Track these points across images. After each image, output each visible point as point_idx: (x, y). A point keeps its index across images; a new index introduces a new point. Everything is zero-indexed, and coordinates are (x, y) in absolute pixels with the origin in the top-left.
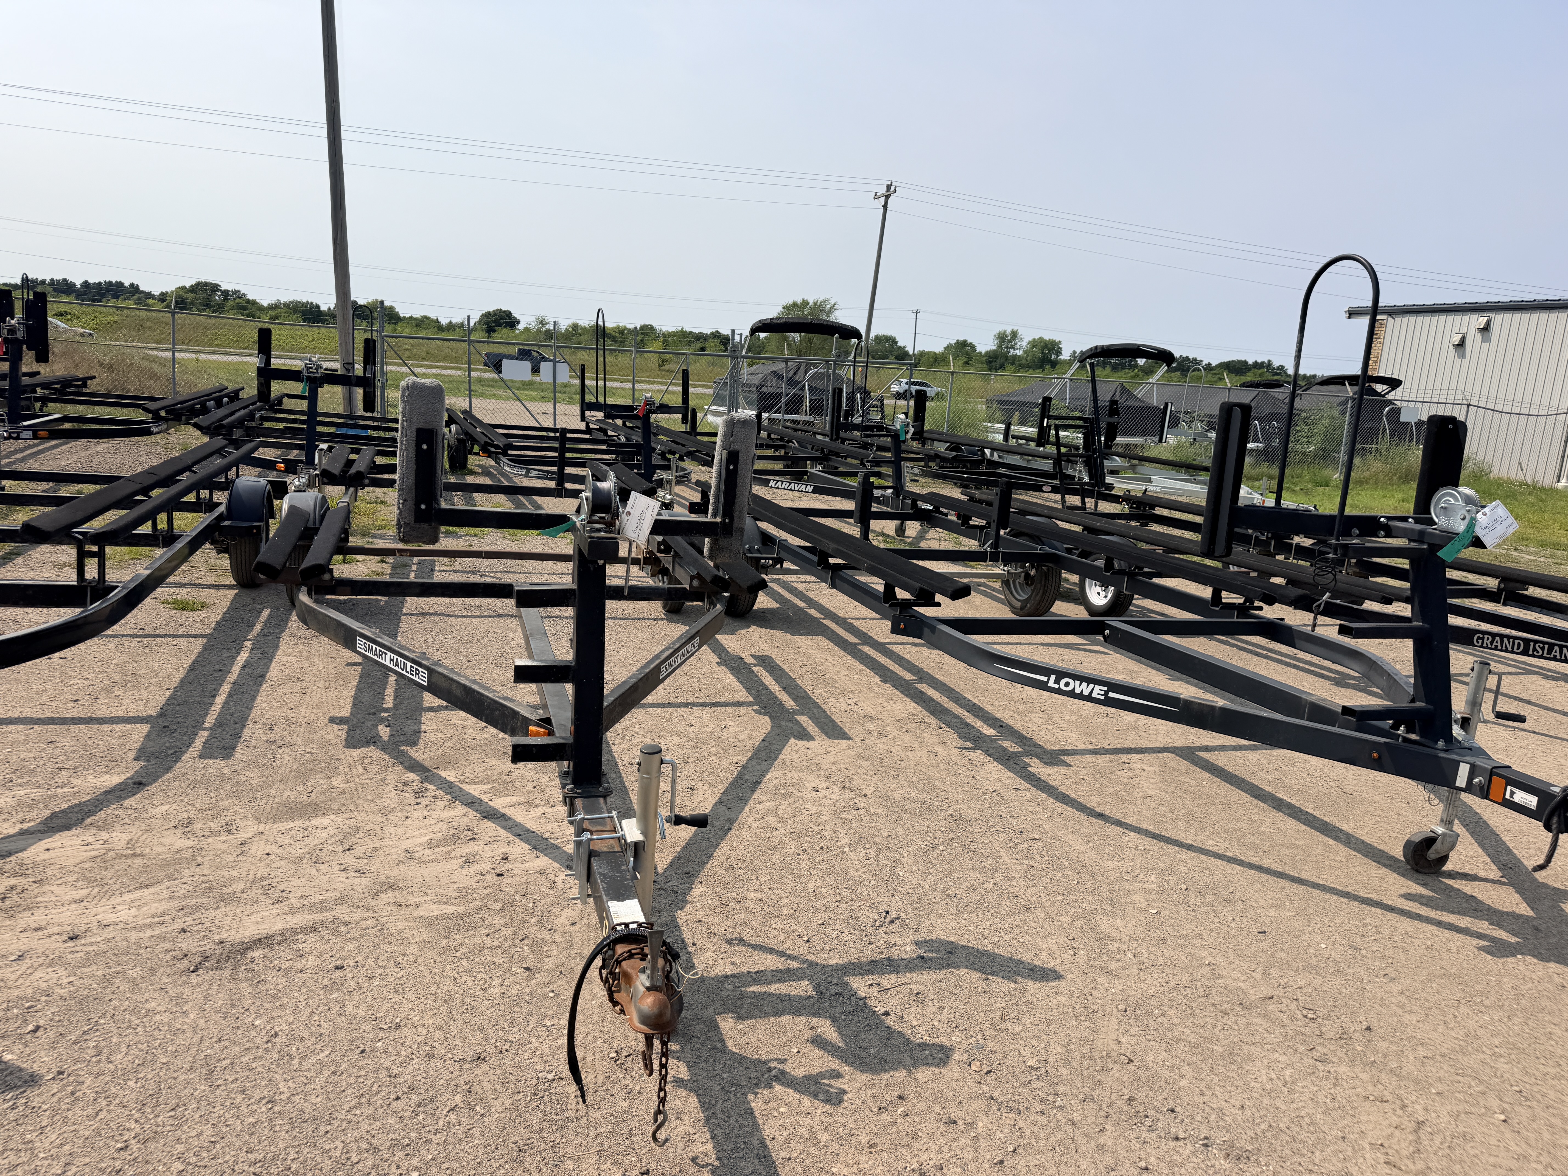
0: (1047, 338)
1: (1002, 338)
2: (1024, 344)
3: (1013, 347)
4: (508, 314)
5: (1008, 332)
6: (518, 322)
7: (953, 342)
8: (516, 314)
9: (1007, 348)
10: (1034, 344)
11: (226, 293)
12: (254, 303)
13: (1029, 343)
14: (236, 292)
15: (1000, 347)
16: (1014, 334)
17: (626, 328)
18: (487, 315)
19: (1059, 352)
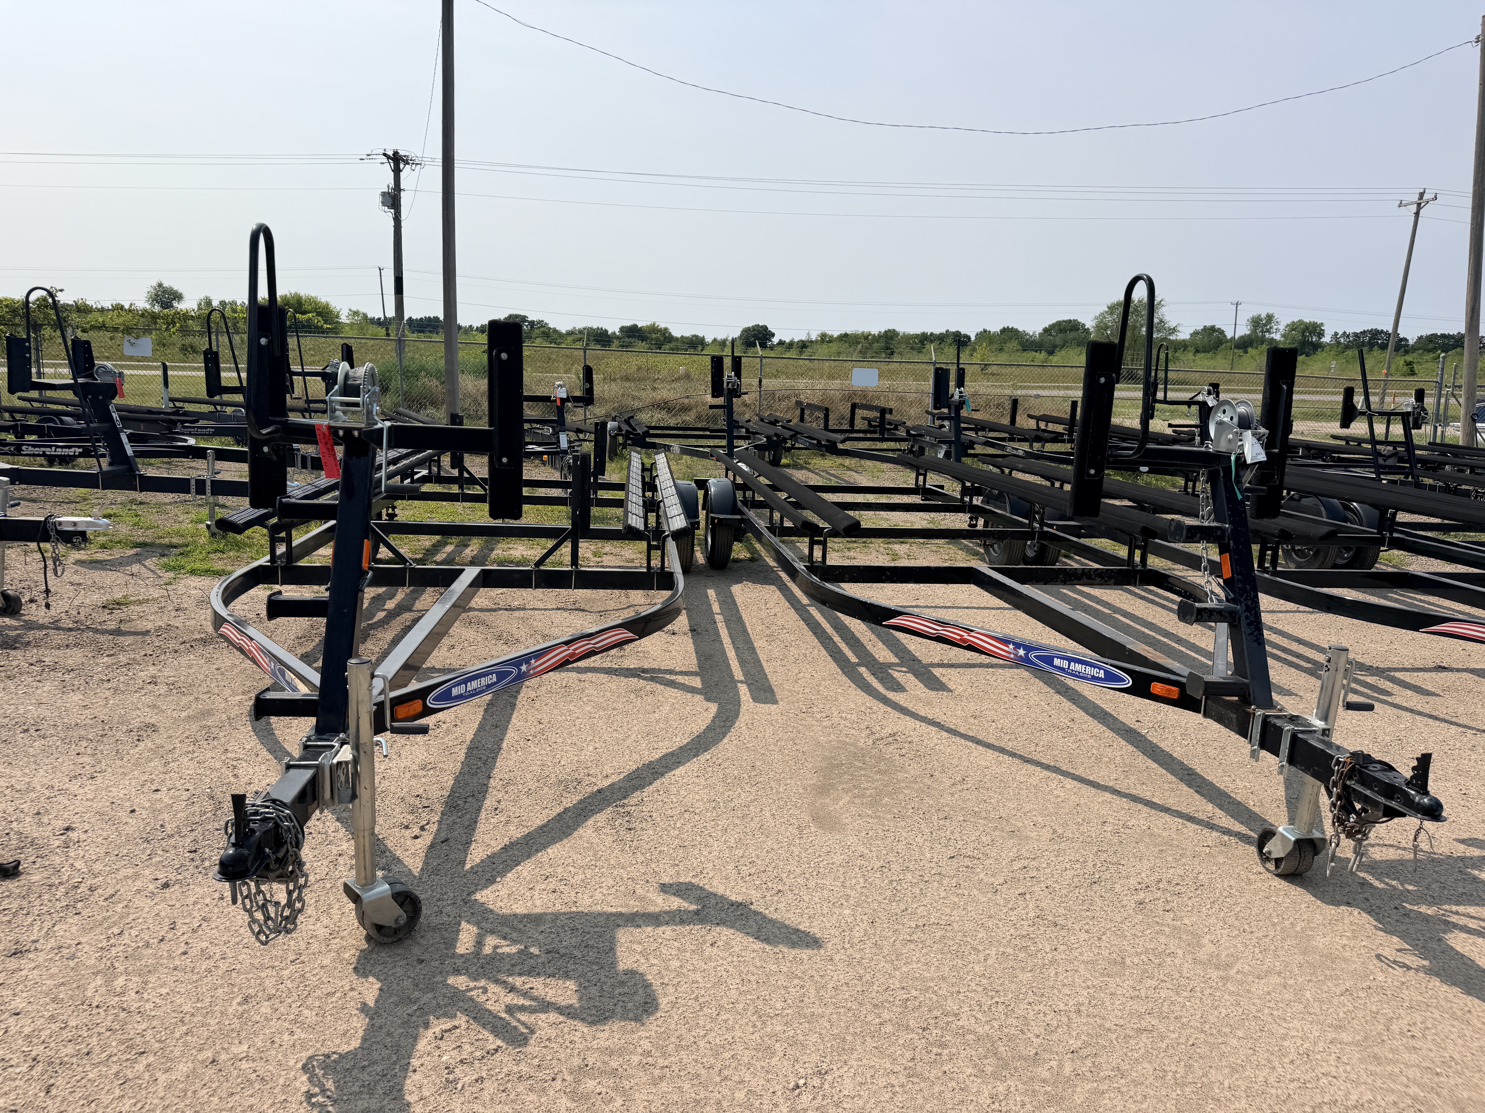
0: (1307, 320)
1: (1256, 322)
2: (1282, 327)
3: (1268, 331)
4: (765, 328)
5: (1263, 316)
6: (773, 335)
7: (1200, 328)
8: (771, 328)
9: (1262, 332)
10: (1293, 327)
11: (532, 323)
12: (555, 331)
13: (1288, 326)
14: (540, 322)
15: (1254, 331)
16: (1270, 318)
17: (870, 334)
18: (746, 331)
19: (1321, 334)
